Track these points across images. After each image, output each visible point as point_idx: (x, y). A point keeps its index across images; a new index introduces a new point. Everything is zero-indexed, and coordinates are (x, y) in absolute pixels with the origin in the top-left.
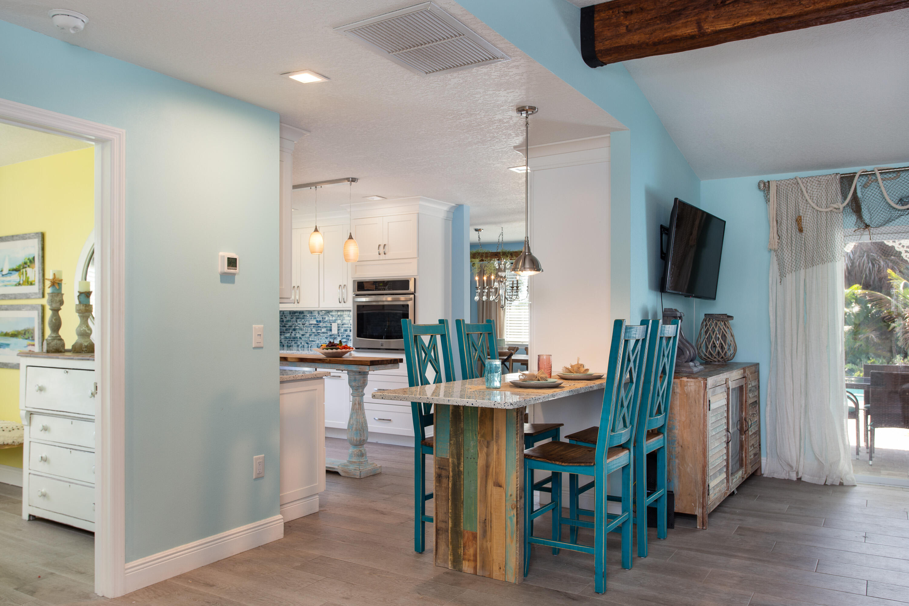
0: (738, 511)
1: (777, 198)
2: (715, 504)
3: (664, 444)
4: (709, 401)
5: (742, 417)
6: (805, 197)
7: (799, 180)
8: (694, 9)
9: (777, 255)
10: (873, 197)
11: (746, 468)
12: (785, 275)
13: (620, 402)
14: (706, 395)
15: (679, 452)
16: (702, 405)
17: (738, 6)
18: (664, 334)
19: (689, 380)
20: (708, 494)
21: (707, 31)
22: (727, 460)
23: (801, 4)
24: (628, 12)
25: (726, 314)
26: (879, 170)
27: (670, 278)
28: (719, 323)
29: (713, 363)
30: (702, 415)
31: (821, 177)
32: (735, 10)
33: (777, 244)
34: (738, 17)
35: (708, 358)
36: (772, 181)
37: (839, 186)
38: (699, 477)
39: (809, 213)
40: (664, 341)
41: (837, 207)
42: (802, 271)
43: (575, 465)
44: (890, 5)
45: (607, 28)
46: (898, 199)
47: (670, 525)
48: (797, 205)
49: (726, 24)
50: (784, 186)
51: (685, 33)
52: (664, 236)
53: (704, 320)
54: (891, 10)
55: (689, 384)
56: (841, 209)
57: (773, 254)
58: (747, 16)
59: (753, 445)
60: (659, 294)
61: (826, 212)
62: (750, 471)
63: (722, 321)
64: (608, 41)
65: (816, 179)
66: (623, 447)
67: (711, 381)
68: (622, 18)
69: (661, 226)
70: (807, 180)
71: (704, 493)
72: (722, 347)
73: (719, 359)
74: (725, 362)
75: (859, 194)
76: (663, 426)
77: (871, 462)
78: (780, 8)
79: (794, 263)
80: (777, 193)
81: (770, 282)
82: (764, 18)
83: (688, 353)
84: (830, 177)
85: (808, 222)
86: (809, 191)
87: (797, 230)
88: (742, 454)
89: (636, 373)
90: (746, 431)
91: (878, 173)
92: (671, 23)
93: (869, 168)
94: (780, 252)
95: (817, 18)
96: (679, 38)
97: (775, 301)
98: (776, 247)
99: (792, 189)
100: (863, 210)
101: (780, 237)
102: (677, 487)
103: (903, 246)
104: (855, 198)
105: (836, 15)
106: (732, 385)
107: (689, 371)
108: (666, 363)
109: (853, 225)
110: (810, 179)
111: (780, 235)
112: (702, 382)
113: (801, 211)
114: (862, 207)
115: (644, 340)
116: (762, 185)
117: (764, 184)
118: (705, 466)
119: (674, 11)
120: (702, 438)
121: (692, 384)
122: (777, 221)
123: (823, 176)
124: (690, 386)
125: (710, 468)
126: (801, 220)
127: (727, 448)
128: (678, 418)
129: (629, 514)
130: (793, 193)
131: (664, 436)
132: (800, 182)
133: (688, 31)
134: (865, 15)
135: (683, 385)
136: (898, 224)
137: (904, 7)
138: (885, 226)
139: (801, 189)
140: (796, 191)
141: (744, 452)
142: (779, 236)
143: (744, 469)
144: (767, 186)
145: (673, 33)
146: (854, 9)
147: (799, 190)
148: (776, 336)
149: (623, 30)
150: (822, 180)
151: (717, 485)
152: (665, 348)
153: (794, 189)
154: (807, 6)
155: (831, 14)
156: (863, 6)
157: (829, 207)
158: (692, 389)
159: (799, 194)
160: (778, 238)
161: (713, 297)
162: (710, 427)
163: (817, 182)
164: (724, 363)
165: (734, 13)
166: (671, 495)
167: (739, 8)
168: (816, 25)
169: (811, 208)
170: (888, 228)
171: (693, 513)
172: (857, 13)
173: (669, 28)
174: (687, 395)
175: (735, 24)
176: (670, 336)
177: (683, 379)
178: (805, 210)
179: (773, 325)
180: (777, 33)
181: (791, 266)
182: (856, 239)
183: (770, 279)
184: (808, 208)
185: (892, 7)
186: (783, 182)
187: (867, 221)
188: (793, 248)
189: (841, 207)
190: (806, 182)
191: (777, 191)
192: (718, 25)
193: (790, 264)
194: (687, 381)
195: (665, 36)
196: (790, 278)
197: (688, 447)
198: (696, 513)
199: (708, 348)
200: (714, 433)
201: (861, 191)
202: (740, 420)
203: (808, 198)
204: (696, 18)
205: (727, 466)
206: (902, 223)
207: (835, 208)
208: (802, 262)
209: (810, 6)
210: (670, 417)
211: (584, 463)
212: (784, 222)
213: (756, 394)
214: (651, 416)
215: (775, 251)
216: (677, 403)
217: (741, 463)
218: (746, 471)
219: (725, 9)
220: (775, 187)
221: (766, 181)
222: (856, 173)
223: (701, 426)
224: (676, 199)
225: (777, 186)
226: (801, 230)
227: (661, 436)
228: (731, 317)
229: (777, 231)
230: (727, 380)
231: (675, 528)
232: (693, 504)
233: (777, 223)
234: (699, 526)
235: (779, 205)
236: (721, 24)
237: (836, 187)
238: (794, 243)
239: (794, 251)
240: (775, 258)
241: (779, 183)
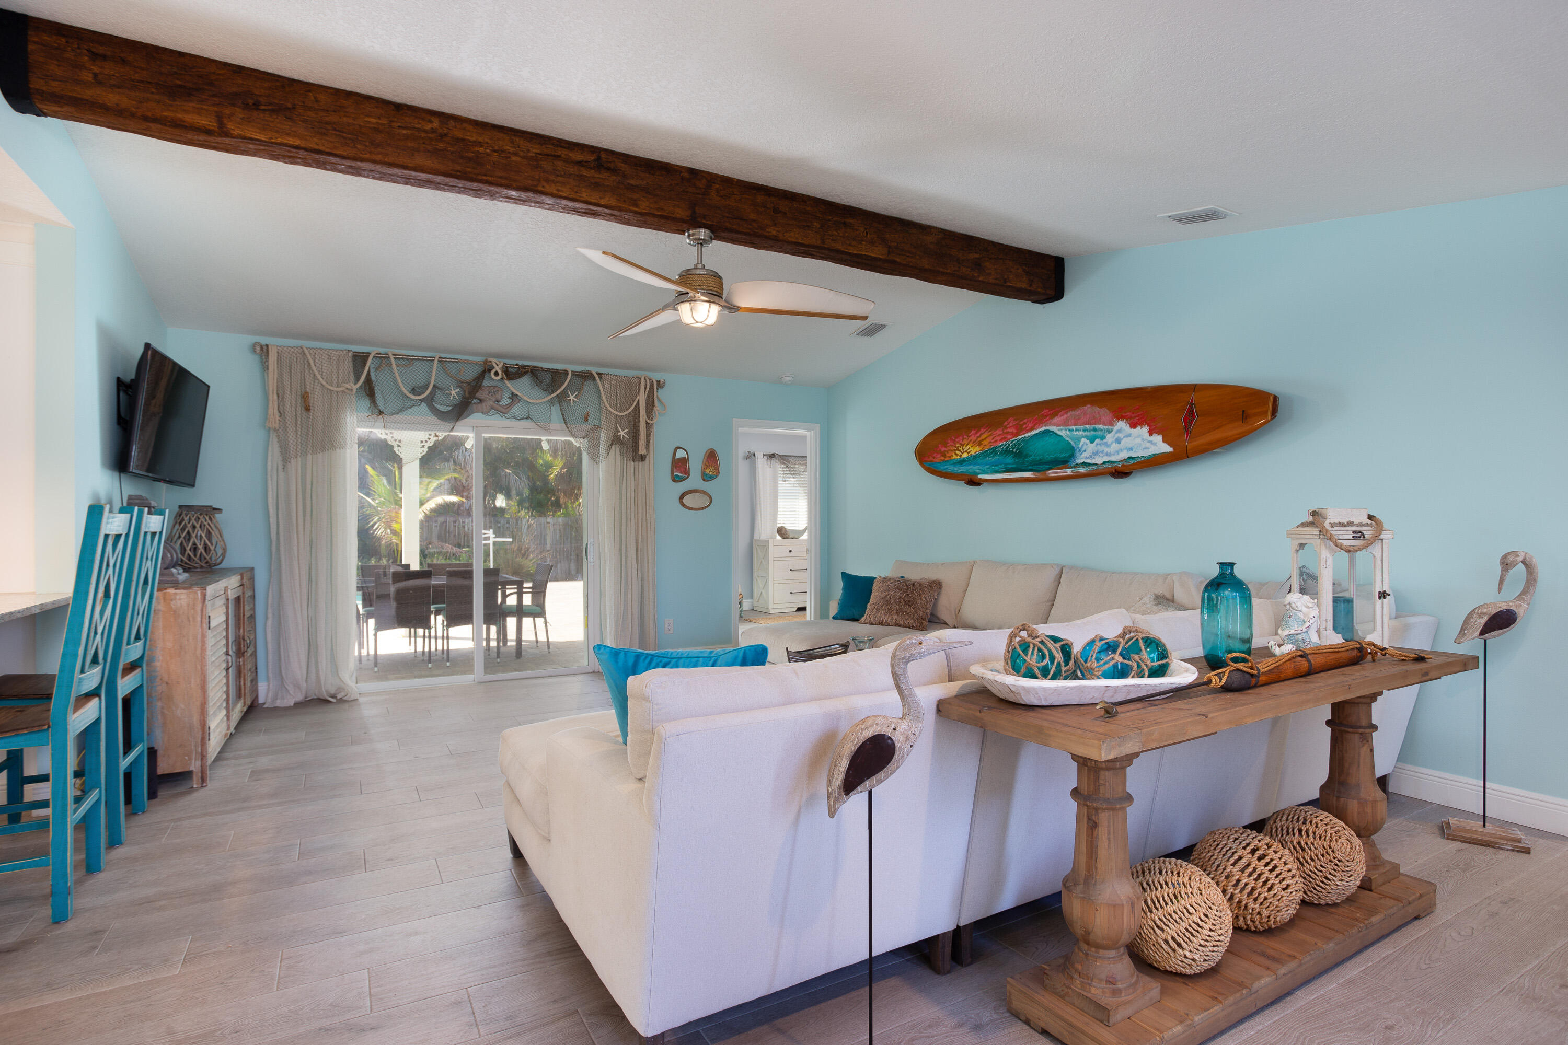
0: (244, 753)
1: (278, 367)
2: (215, 750)
3: (143, 680)
4: (209, 617)
5: (239, 636)
6: (313, 371)
7: (305, 349)
8: (214, 96)
9: (278, 436)
10: (387, 382)
11: (245, 699)
12: (289, 460)
13: (93, 626)
14: (204, 609)
15: (162, 692)
16: (199, 624)
17: (277, 118)
18: (149, 528)
19: (177, 591)
20: (209, 740)
21: (232, 132)
22: (227, 693)
23: (356, 147)
24: (97, 54)
25: (211, 506)
26: (393, 355)
27: (136, 454)
28: (201, 517)
29: (193, 570)
30: (199, 637)
31: (331, 351)
32: (272, 122)
33: (278, 422)
34: (277, 132)
35: (186, 563)
36: (271, 345)
37: (351, 364)
38: (196, 719)
39: (317, 390)
40: (149, 537)
41: (349, 387)
42: (309, 457)
43: (8, 735)
44: (445, 185)
45: (56, 62)
46: (412, 388)
47: (152, 795)
48: (303, 381)
49: (260, 133)
50: (287, 353)
51: (198, 123)
52: (122, 394)
53: (177, 514)
54: (444, 190)
55: (178, 597)
56: (355, 390)
57: (273, 436)
58: (288, 134)
59: (250, 670)
60: (116, 474)
61: (337, 392)
62: (249, 702)
63: (207, 515)
64: (57, 83)
65: (326, 352)
66: (94, 694)
67: (211, 589)
68: (86, 58)
69: (118, 379)
70: (315, 351)
71: (203, 739)
72: (206, 548)
73: (202, 564)
74: (210, 568)
75: (373, 377)
76: (142, 657)
77: (376, 669)
78: (331, 142)
79: (299, 447)
80: (278, 361)
81: (269, 468)
82: (310, 145)
83: (169, 556)
84: (341, 352)
85: (317, 399)
86: (318, 365)
87: (303, 408)
88: (240, 682)
89: (115, 582)
90: (244, 652)
91: (392, 357)
92: (175, 101)
93: (382, 350)
94: (282, 433)
95: (371, 171)
96: (188, 125)
97: (275, 488)
98: (277, 426)
99: (297, 359)
100: (376, 395)
101: (281, 414)
102: (160, 742)
103: (396, 440)
104: (368, 380)
105: (391, 175)
106: (232, 595)
107: (173, 580)
108: (150, 568)
109: (366, 411)
110: (319, 351)
111: (282, 412)
112: (199, 592)
113: (308, 387)
114: (376, 392)
115: (127, 535)
116: (258, 349)
117: (262, 347)
118: (205, 703)
119: (180, 86)
120: (199, 667)
121: (183, 596)
122: (278, 394)
123: (334, 350)
124: (180, 599)
125: (211, 704)
126: (308, 396)
127: (227, 676)
128: (160, 644)
129: (100, 791)
130: (298, 364)
131: (142, 670)
132: (306, 351)
133: (203, 122)
134: (420, 186)
135: (167, 600)
136: (412, 414)
137: (456, 193)
138: (399, 415)
139: (308, 361)
140: (301, 362)
141: (242, 679)
142: (280, 412)
143: (242, 701)
144: (265, 350)
145: (180, 116)
146: (411, 176)
147: (305, 362)
148: (278, 533)
149: (87, 76)
150: (332, 355)
151: (217, 726)
152: (150, 548)
153: (299, 359)
154: (363, 152)
155: (387, 172)
156: (420, 176)
157: (340, 387)
158: (183, 603)
159: (306, 366)
160: (279, 414)
161: (191, 483)
162: (209, 652)
163: (327, 357)
164: (209, 570)
165: (271, 125)
166: (152, 753)
167: (278, 120)
168: (368, 177)
169: (320, 385)
170: (401, 416)
171: (187, 770)
172: (412, 181)
173: (171, 105)
174: (175, 612)
175: (272, 138)
176: (155, 531)
177: (167, 591)
178: (312, 386)
179: (273, 520)
180: (322, 169)
181: (296, 450)
182: (370, 425)
183: (269, 463)
184: (316, 384)
185: (446, 187)
186: (285, 349)
187: (381, 407)
188: (298, 429)
189: (355, 387)
190: (313, 354)
191: (278, 358)
192: (248, 130)
193: (295, 448)
194: (176, 594)
195: (165, 114)
196: (295, 465)
197: (178, 683)
198: (192, 768)
199: (185, 550)
200: (214, 659)
201: (375, 375)
202: (235, 640)
203: (316, 373)
204: (216, 109)
205: (227, 700)
206: (419, 413)
207: (347, 388)
208: (309, 447)
209: (366, 154)
210: (150, 645)
211: (26, 728)
212: (288, 396)
213: (252, 606)
214: (128, 644)
215: (275, 430)
216: (160, 624)
217: (239, 695)
218: (245, 703)
219: (258, 115)
220: (276, 355)
221: (263, 343)
222: (370, 354)
223: (199, 651)
224: (147, 346)
225: (278, 352)
226: (307, 409)
227: (138, 671)
228: (219, 510)
229: (279, 407)
230: (226, 589)
231: (159, 797)
232: (186, 758)
233: (278, 397)
234: (197, 784)
235: (281, 375)
236: (253, 132)
237: (348, 366)
238: (299, 422)
239: (299, 433)
240: (276, 440)
241: (281, 349)
